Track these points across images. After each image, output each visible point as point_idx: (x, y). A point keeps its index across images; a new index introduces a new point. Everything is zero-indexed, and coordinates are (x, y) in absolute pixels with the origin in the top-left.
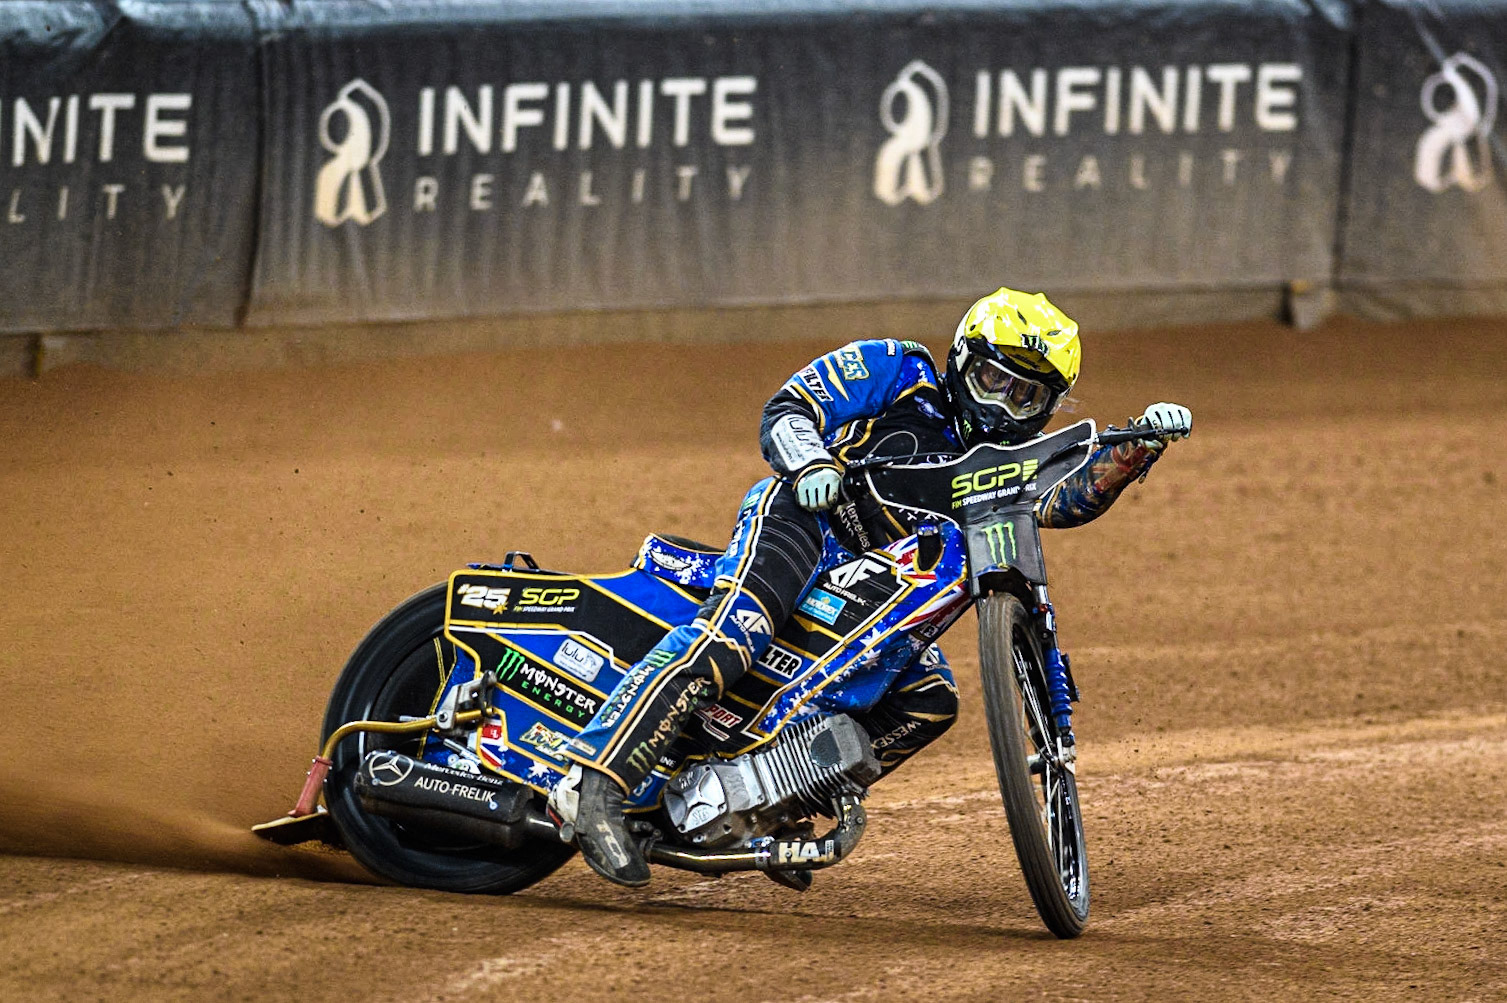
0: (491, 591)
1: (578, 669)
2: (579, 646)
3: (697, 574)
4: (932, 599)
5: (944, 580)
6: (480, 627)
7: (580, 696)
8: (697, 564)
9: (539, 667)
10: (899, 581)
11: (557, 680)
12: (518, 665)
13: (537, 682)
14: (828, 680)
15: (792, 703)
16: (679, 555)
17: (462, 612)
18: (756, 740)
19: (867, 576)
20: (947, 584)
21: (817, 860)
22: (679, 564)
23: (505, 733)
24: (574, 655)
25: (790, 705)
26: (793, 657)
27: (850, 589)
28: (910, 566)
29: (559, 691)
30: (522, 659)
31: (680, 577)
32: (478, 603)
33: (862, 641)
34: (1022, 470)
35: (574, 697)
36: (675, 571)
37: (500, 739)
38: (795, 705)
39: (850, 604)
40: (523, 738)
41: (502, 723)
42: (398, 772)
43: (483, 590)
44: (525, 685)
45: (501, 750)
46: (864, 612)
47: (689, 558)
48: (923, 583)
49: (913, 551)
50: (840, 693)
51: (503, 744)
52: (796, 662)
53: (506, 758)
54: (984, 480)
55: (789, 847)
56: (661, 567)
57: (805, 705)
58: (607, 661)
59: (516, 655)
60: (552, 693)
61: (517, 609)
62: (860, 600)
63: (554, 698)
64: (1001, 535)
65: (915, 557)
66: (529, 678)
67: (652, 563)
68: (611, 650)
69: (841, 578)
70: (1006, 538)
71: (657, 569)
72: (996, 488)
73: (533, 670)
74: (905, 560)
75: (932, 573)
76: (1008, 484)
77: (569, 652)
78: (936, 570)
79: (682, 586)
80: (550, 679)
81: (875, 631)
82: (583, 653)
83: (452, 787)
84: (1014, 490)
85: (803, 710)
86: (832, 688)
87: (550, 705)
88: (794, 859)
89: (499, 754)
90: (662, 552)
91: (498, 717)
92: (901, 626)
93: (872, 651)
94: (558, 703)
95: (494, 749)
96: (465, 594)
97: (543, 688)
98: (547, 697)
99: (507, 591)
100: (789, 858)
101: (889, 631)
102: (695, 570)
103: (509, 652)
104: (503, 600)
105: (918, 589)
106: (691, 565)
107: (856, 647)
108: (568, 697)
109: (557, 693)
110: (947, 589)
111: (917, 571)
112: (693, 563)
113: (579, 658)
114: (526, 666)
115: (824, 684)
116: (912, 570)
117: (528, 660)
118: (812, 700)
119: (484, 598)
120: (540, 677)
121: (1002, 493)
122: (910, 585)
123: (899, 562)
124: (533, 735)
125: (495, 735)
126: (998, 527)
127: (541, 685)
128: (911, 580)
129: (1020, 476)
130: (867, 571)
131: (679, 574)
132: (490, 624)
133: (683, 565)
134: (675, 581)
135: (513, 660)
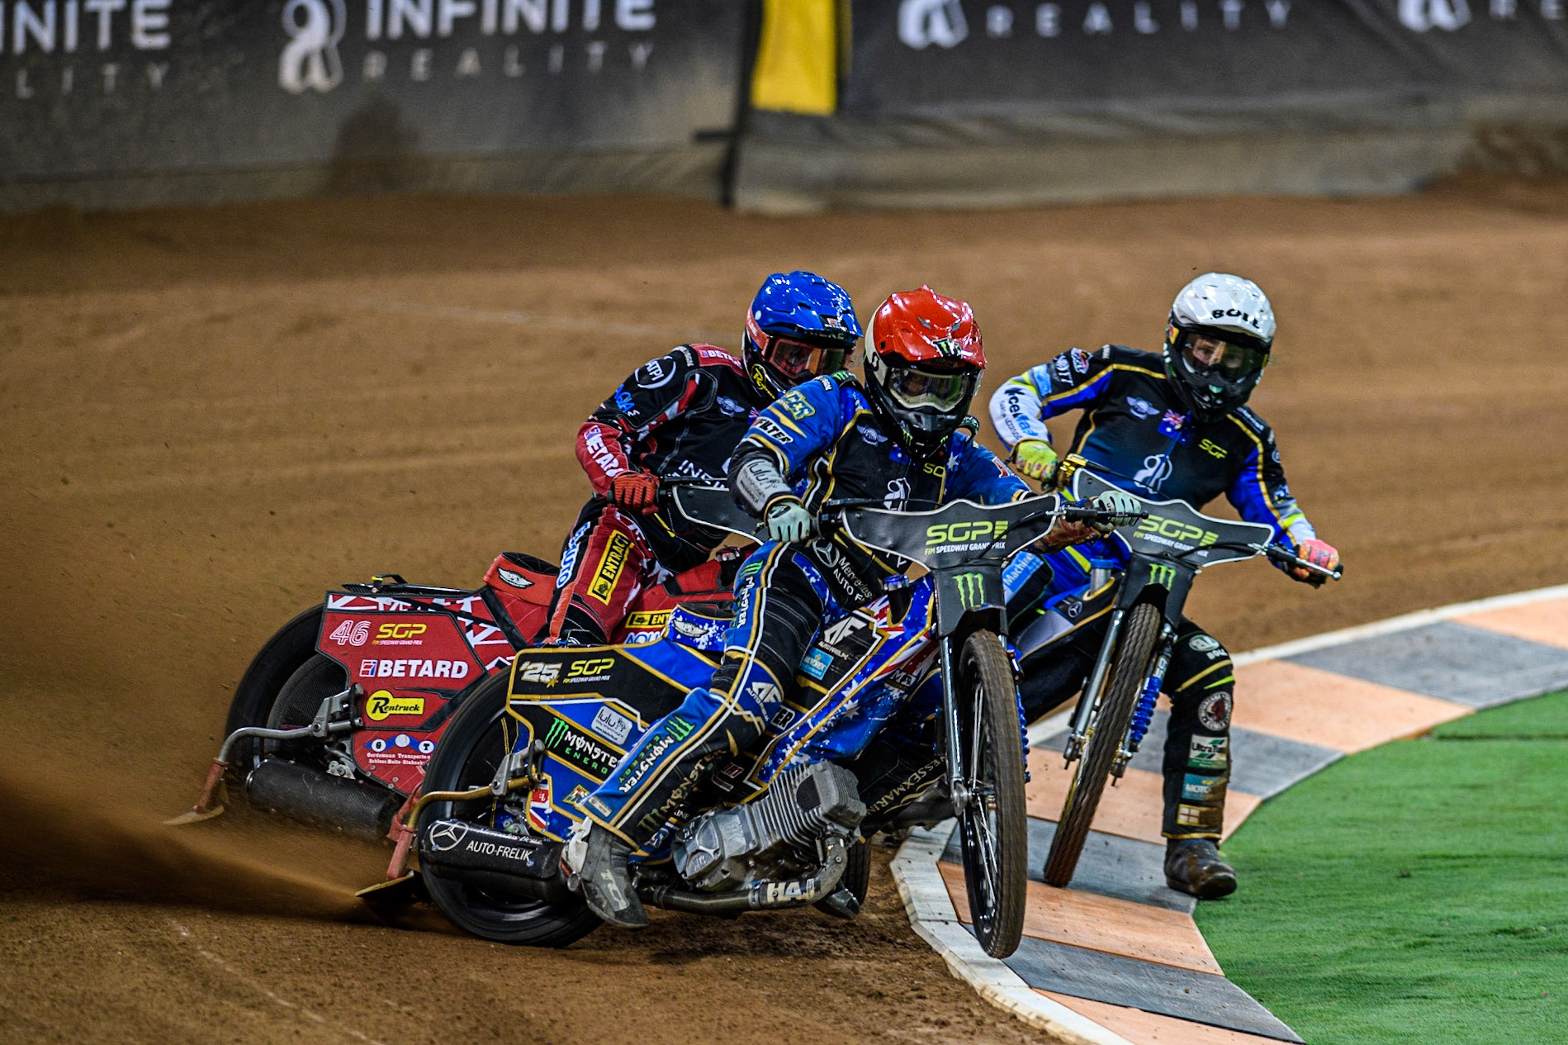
0: (547, 667)
1: (611, 733)
2: (611, 712)
3: (712, 639)
4: (901, 650)
5: (911, 631)
6: (536, 700)
7: (612, 758)
8: (712, 630)
9: (580, 734)
10: (874, 635)
11: (593, 744)
12: (563, 733)
13: (578, 746)
14: (814, 730)
15: (784, 754)
16: (698, 622)
17: (523, 687)
18: (755, 790)
19: (851, 632)
20: (913, 634)
21: (799, 898)
22: (698, 631)
23: (550, 796)
24: (608, 720)
25: (783, 756)
26: (789, 710)
28: (885, 620)
29: (595, 754)
30: (567, 727)
31: (699, 643)
32: (535, 678)
33: (844, 693)
34: (995, 530)
35: (607, 759)
36: (694, 638)
37: (548, 802)
38: (787, 755)
39: (837, 659)
40: (565, 800)
41: (549, 787)
42: (454, 838)
43: (540, 666)
44: (568, 751)
45: (546, 812)
46: (846, 665)
47: (707, 625)
48: (893, 635)
49: (888, 606)
50: (827, 742)
51: (548, 806)
52: (790, 715)
53: (550, 820)
55: (776, 886)
56: (682, 635)
57: (796, 754)
58: (635, 724)
59: (562, 723)
60: (590, 756)
61: (566, 681)
62: (843, 655)
63: (591, 761)
64: (971, 584)
65: (889, 611)
66: (571, 744)
67: (674, 631)
68: (638, 713)
69: (832, 635)
71: (679, 637)
73: (575, 736)
74: (882, 615)
75: (901, 625)
76: (980, 539)
77: (604, 718)
78: (904, 623)
79: (700, 651)
80: (588, 744)
81: (854, 682)
82: (615, 718)
83: (497, 848)
85: (794, 760)
86: (819, 737)
87: (587, 768)
88: (780, 898)
89: (544, 816)
90: (684, 621)
91: (545, 782)
92: (875, 676)
93: (850, 702)
94: (595, 765)
95: (540, 811)
96: (526, 670)
97: (582, 752)
98: (586, 760)
99: (559, 666)
100: (776, 897)
101: (865, 682)
102: (711, 636)
103: (557, 721)
104: (555, 674)
105: (889, 641)
106: (708, 631)
107: (839, 698)
108: (603, 760)
109: (594, 757)
110: (914, 639)
111: (890, 624)
112: (710, 629)
113: (612, 723)
114: (569, 733)
115: (810, 734)
116: (885, 623)
117: (571, 727)
118: (802, 750)
119: (541, 673)
120: (580, 743)
121: (974, 547)
122: (883, 637)
123: (876, 618)
124: (574, 796)
125: (543, 799)
126: (969, 576)
127: (581, 749)
128: (883, 633)
129: (991, 534)
130: (852, 627)
131: (697, 640)
132: (544, 697)
133: (701, 632)
134: (694, 646)
135: (559, 729)
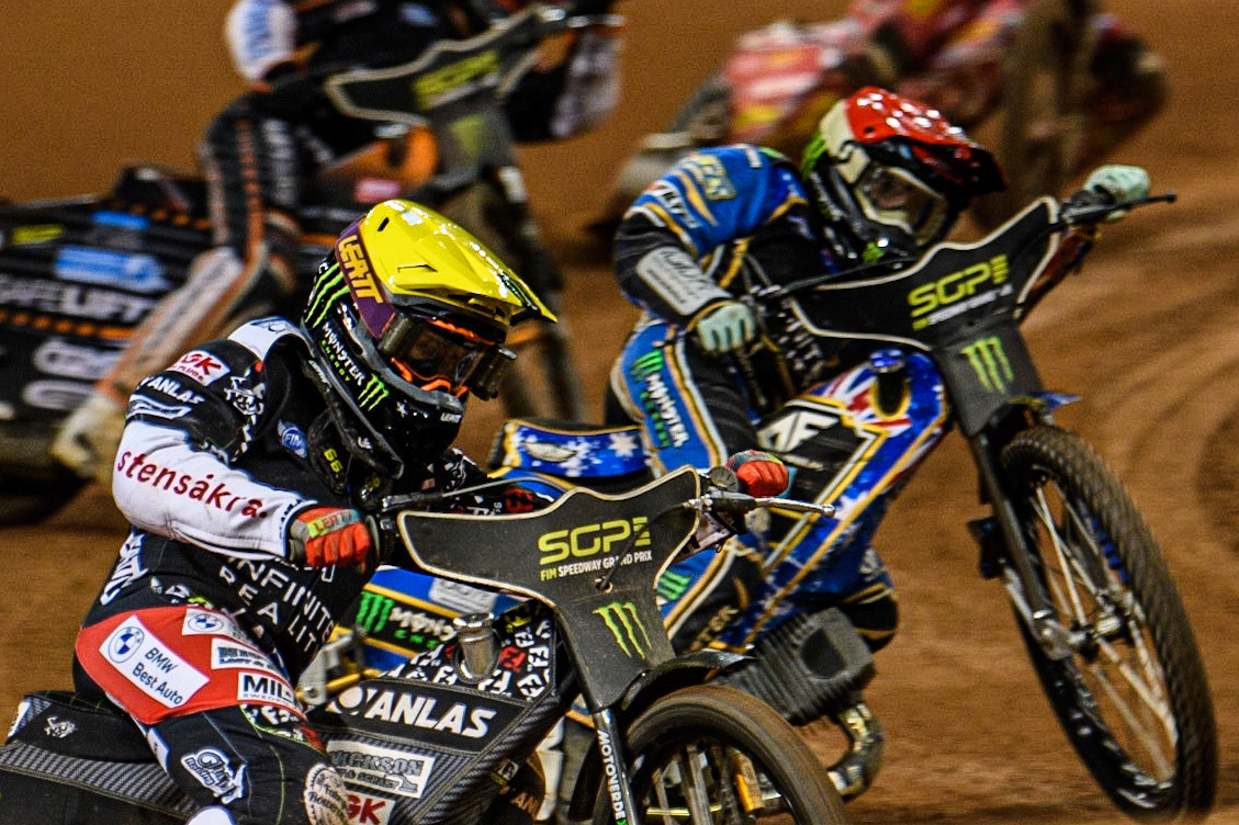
3: (586, 462)
4: (907, 450)
5: (920, 422)
8: (583, 449)
9: (416, 610)
10: (859, 432)
14: (803, 569)
16: (559, 441)
19: (813, 432)
20: (924, 427)
22: (561, 453)
27: (794, 452)
28: (868, 412)
30: (389, 603)
31: (566, 469)
33: (832, 514)
34: (992, 272)
36: (558, 462)
39: (802, 471)
44: (400, 634)
46: (824, 479)
47: (572, 442)
48: (895, 430)
49: (865, 392)
54: (950, 289)
56: (540, 460)
57: (780, 605)
59: (379, 599)
62: (812, 464)
64: (987, 355)
65: (871, 398)
66: (404, 624)
67: (528, 456)
69: (774, 439)
70: (995, 358)
71: (535, 463)
72: (966, 298)
73: (408, 614)
74: (858, 404)
75: (902, 415)
76: (981, 289)
78: (907, 411)
79: (572, 479)
81: (847, 499)
84: (988, 297)
85: (778, 611)
90: (539, 442)
92: (880, 487)
93: (850, 525)
97: (424, 633)
101: (864, 498)
102: (583, 459)
103: (369, 595)
106: (576, 451)
107: (826, 523)
110: (924, 433)
111: (881, 417)
112: (578, 448)
114: (396, 609)
115: (798, 575)
116: (872, 415)
117: (397, 604)
118: (788, 597)
120: (419, 622)
121: (976, 302)
122: (878, 435)
123: (851, 408)
126: (981, 344)
127: (421, 632)
128: (876, 429)
129: (990, 280)
130: (810, 427)
131: (563, 465)
133: (567, 453)
134: (561, 475)
135: (376, 606)
